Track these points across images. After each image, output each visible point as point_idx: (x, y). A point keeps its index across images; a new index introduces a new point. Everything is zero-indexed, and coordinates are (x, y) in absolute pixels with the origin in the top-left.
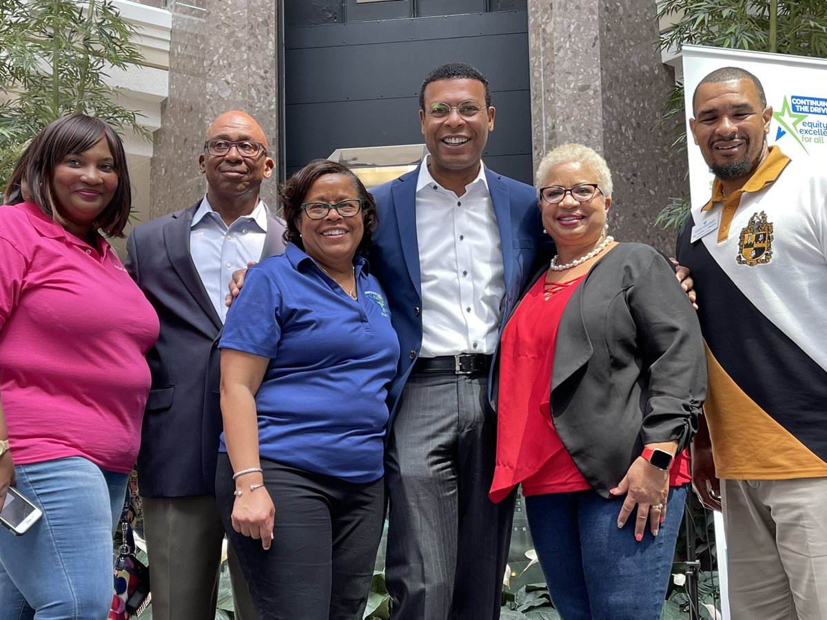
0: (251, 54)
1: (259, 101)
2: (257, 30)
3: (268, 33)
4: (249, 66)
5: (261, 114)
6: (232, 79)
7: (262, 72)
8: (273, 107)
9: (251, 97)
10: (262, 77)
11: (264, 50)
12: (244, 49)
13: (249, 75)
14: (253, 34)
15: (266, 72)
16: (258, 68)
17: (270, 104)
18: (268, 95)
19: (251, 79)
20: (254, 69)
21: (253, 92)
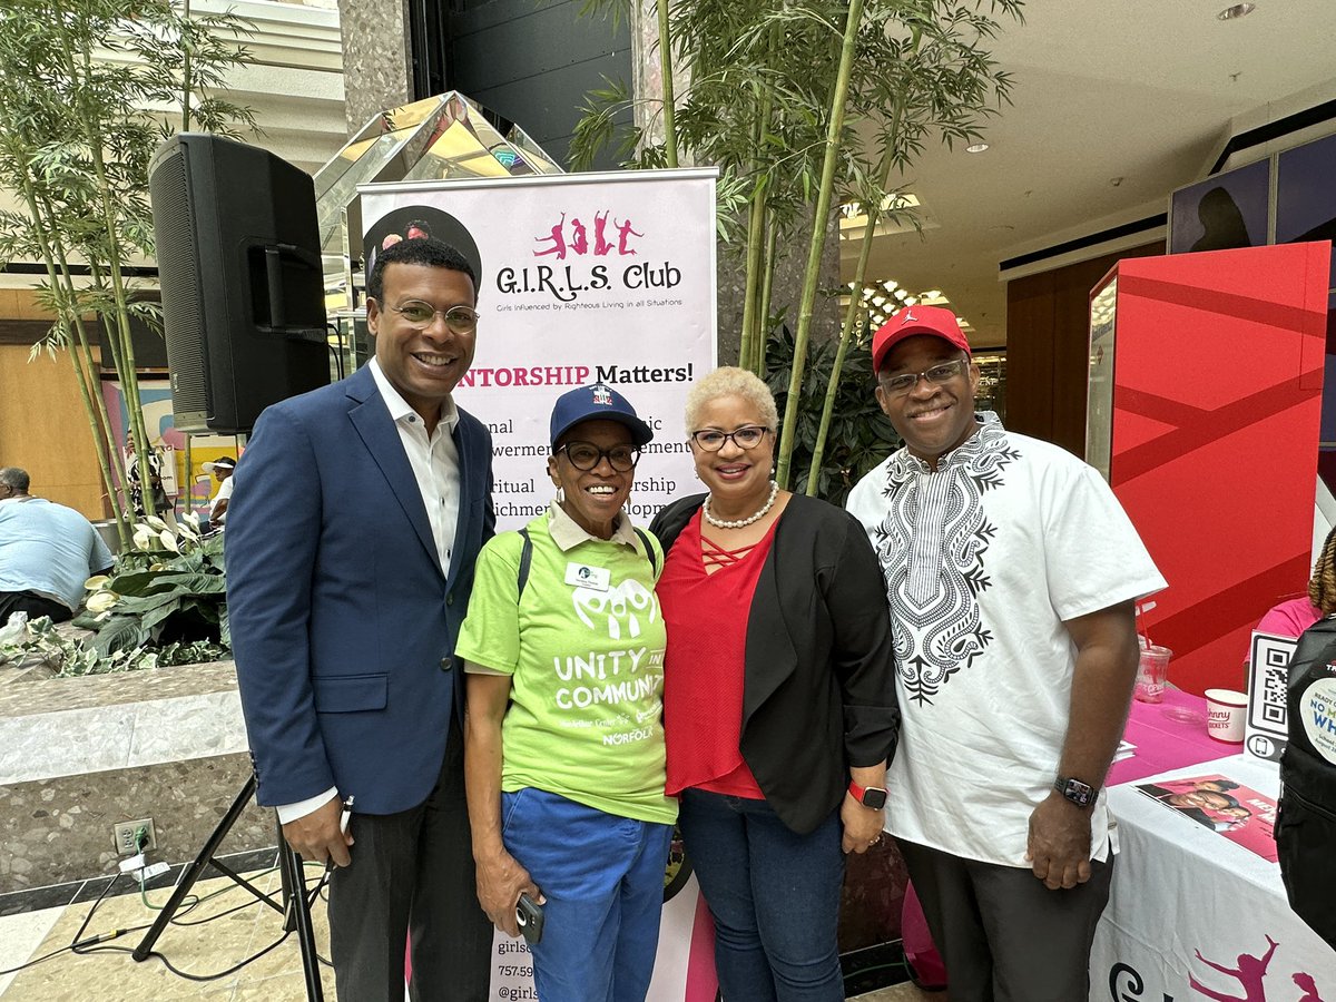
0: (375, 35)
1: (388, 85)
2: (381, 8)
3: (395, 10)
4: (374, 49)
5: (390, 98)
6: (362, 65)
7: (389, 54)
8: (404, 90)
9: (379, 83)
10: (389, 59)
11: (390, 29)
12: (368, 30)
13: (374, 59)
14: (376, 12)
15: (394, 54)
16: (385, 49)
17: (401, 88)
18: (398, 78)
19: (376, 62)
20: (380, 51)
21: (380, 76)
